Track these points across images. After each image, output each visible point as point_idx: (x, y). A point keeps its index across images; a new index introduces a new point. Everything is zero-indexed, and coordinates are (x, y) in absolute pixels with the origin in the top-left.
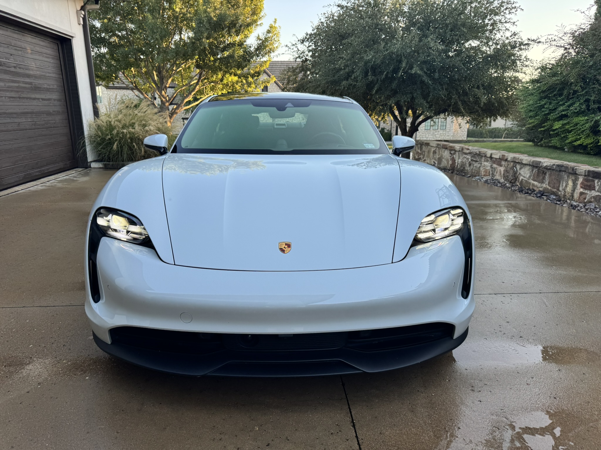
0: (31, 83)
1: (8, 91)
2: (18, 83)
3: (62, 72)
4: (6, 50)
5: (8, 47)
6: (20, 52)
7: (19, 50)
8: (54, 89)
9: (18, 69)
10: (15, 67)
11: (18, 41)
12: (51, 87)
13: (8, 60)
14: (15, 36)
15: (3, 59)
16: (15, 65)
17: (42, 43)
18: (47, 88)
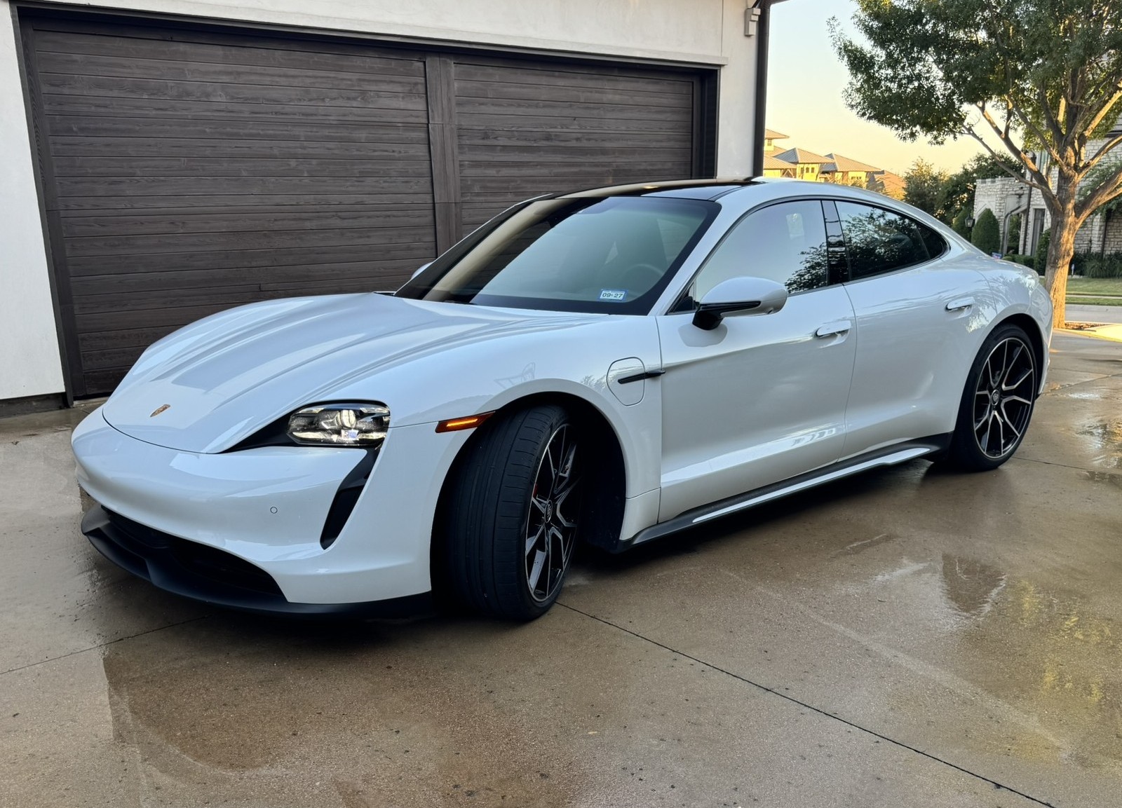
0: (609, 164)
1: (555, 181)
2: (580, 166)
3: (692, 135)
4: (567, 112)
5: (571, 106)
6: (595, 112)
7: (594, 108)
8: (665, 170)
9: (585, 141)
10: (578, 139)
11: (596, 92)
12: (659, 167)
13: (567, 128)
14: (590, 84)
15: (556, 128)
16: (579, 135)
17: (651, 87)
18: (646, 170)
